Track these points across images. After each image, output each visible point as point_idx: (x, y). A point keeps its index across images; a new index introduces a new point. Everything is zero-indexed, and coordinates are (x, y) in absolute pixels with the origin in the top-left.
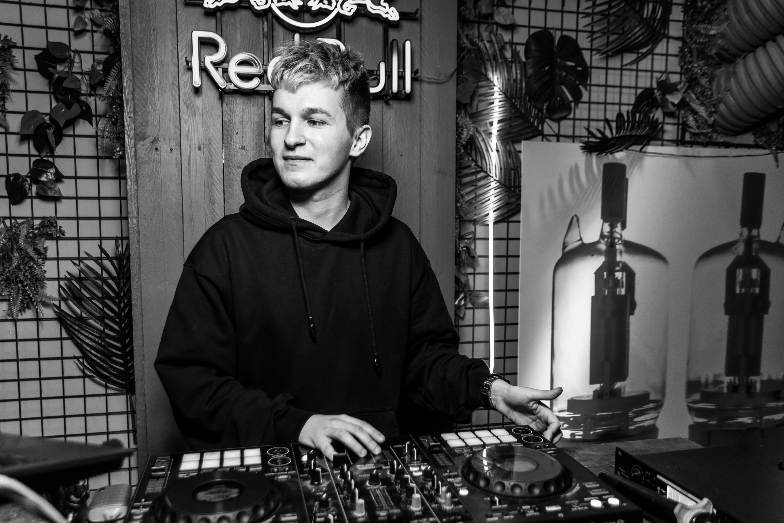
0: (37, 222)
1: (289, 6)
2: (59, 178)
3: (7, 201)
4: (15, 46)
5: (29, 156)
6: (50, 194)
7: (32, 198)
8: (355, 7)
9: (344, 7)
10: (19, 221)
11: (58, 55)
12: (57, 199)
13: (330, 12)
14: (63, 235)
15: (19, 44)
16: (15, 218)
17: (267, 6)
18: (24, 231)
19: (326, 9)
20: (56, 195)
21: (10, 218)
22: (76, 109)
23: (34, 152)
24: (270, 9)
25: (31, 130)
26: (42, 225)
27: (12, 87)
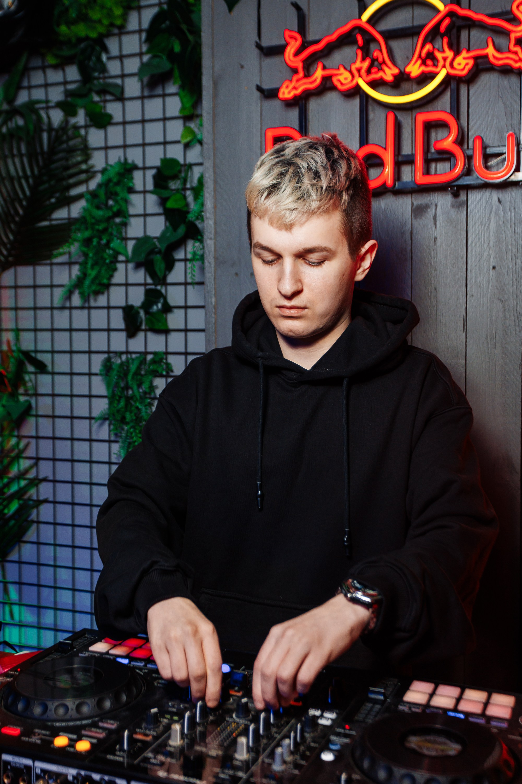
0: (149, 357)
1: (381, 78)
2: (168, 309)
3: (124, 334)
4: (135, 167)
5: (145, 284)
6: (159, 326)
7: (146, 331)
8: (471, 62)
9: (455, 64)
10: (134, 356)
11: (167, 173)
12: (166, 331)
13: (436, 74)
14: (172, 371)
15: (140, 165)
16: (131, 353)
17: (354, 82)
18: (133, 368)
19: (430, 72)
20: (163, 328)
21: (127, 352)
22: (182, 230)
23: (149, 281)
24: (358, 86)
25: (142, 258)
26: (153, 362)
27: (132, 211)
